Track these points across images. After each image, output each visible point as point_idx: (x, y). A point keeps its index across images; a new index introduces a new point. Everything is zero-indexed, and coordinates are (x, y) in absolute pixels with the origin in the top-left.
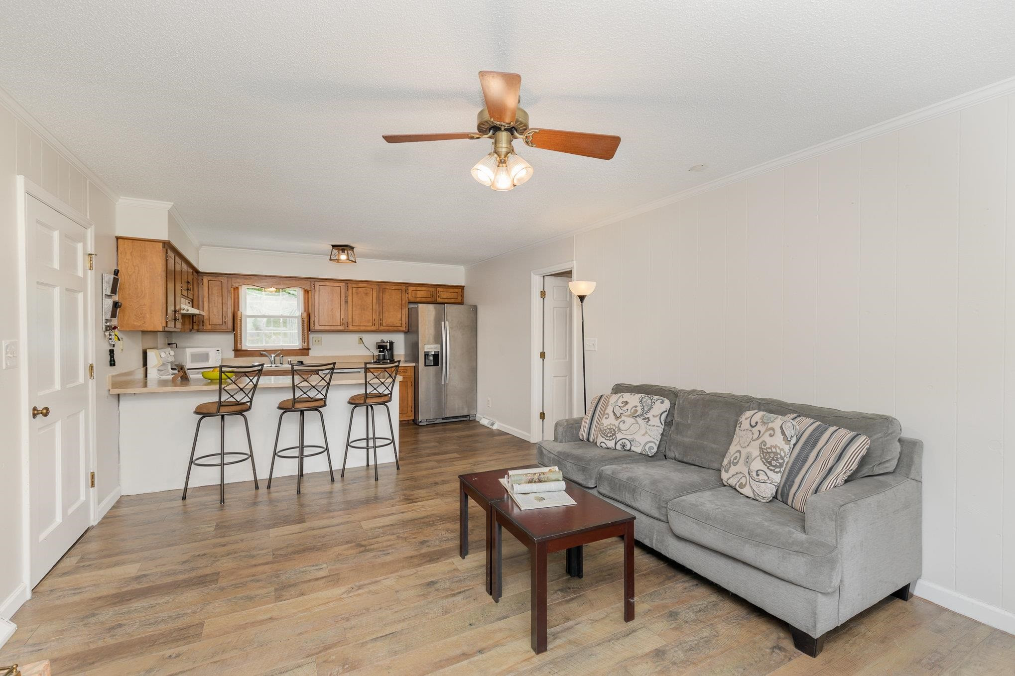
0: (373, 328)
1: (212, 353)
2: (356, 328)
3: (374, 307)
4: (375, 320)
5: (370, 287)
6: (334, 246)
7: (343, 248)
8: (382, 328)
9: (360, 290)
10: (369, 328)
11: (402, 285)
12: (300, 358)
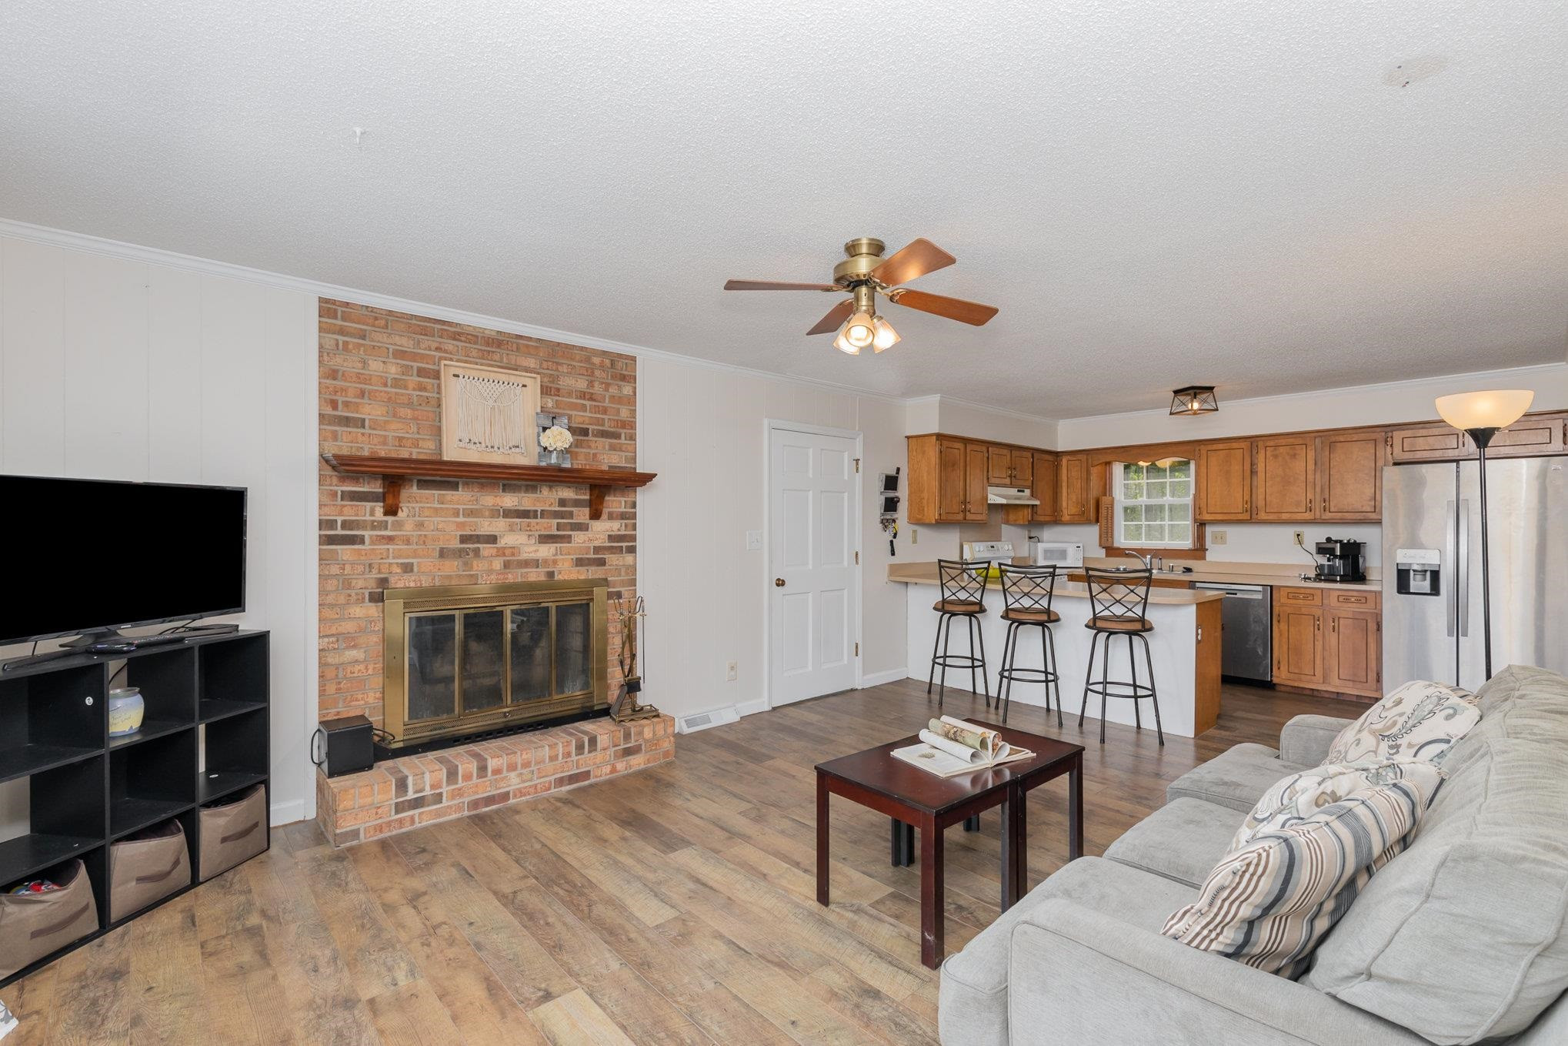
0: (1308, 516)
1: (1071, 550)
2: (1271, 517)
3: (1310, 477)
4: (1310, 502)
5: (1300, 442)
6: (1176, 392)
7: (1194, 391)
8: (1328, 516)
9: (1281, 449)
10: (1299, 517)
11: (1379, 429)
12: (1189, 563)
